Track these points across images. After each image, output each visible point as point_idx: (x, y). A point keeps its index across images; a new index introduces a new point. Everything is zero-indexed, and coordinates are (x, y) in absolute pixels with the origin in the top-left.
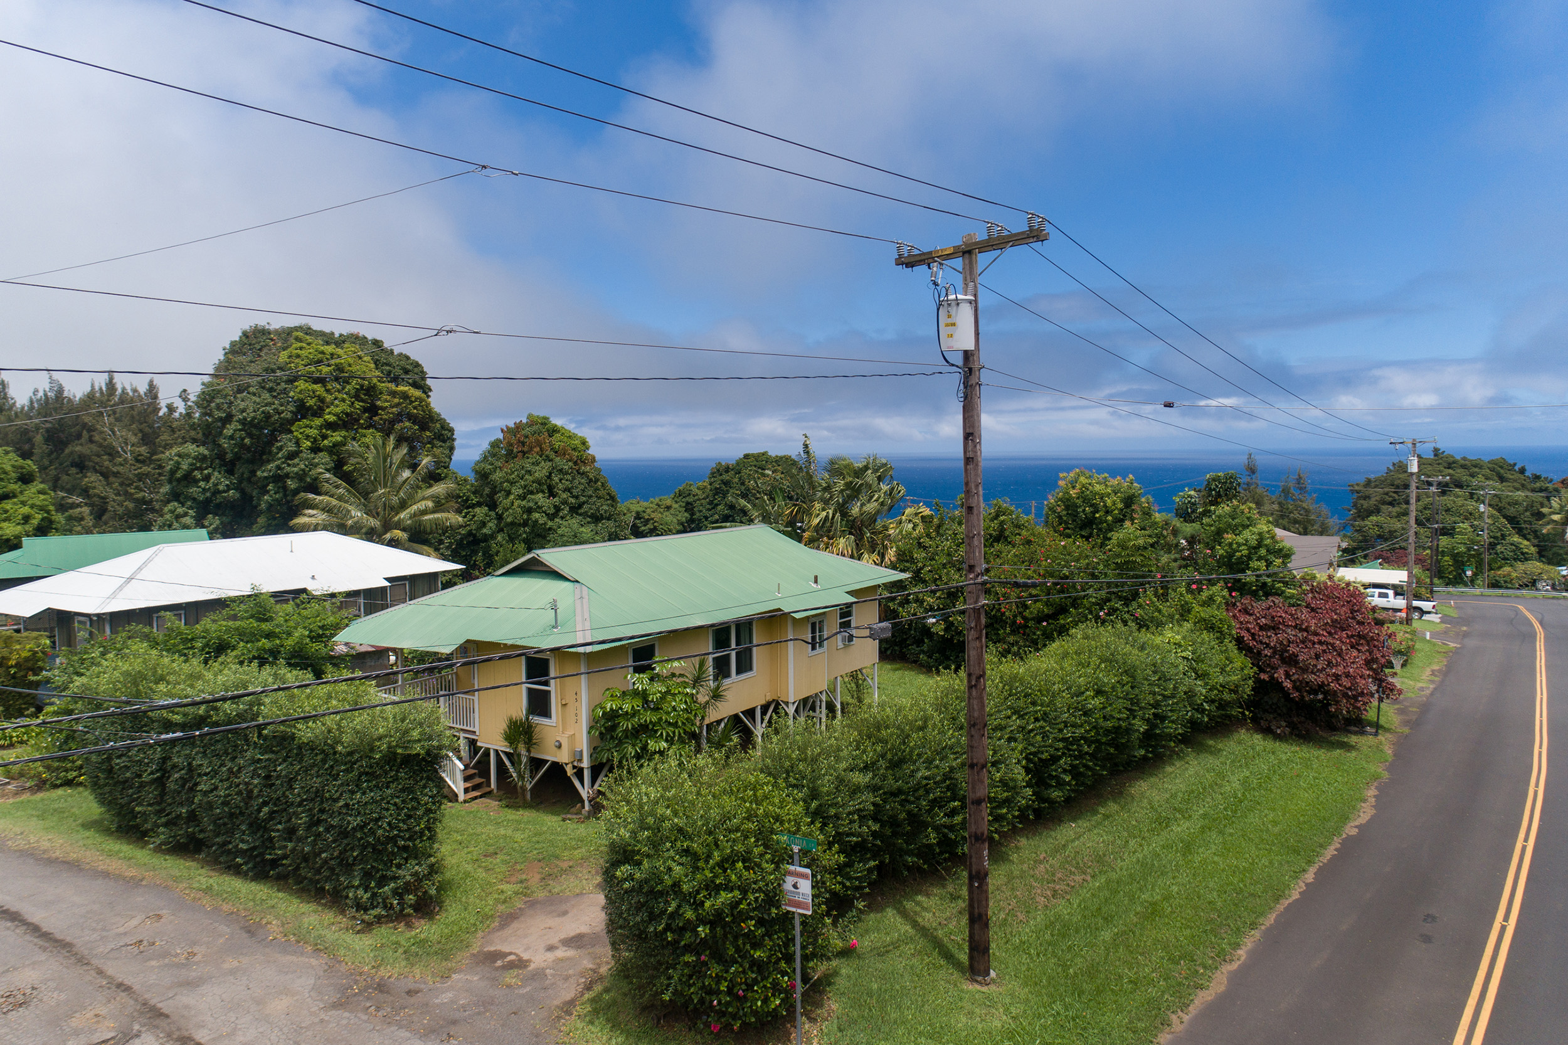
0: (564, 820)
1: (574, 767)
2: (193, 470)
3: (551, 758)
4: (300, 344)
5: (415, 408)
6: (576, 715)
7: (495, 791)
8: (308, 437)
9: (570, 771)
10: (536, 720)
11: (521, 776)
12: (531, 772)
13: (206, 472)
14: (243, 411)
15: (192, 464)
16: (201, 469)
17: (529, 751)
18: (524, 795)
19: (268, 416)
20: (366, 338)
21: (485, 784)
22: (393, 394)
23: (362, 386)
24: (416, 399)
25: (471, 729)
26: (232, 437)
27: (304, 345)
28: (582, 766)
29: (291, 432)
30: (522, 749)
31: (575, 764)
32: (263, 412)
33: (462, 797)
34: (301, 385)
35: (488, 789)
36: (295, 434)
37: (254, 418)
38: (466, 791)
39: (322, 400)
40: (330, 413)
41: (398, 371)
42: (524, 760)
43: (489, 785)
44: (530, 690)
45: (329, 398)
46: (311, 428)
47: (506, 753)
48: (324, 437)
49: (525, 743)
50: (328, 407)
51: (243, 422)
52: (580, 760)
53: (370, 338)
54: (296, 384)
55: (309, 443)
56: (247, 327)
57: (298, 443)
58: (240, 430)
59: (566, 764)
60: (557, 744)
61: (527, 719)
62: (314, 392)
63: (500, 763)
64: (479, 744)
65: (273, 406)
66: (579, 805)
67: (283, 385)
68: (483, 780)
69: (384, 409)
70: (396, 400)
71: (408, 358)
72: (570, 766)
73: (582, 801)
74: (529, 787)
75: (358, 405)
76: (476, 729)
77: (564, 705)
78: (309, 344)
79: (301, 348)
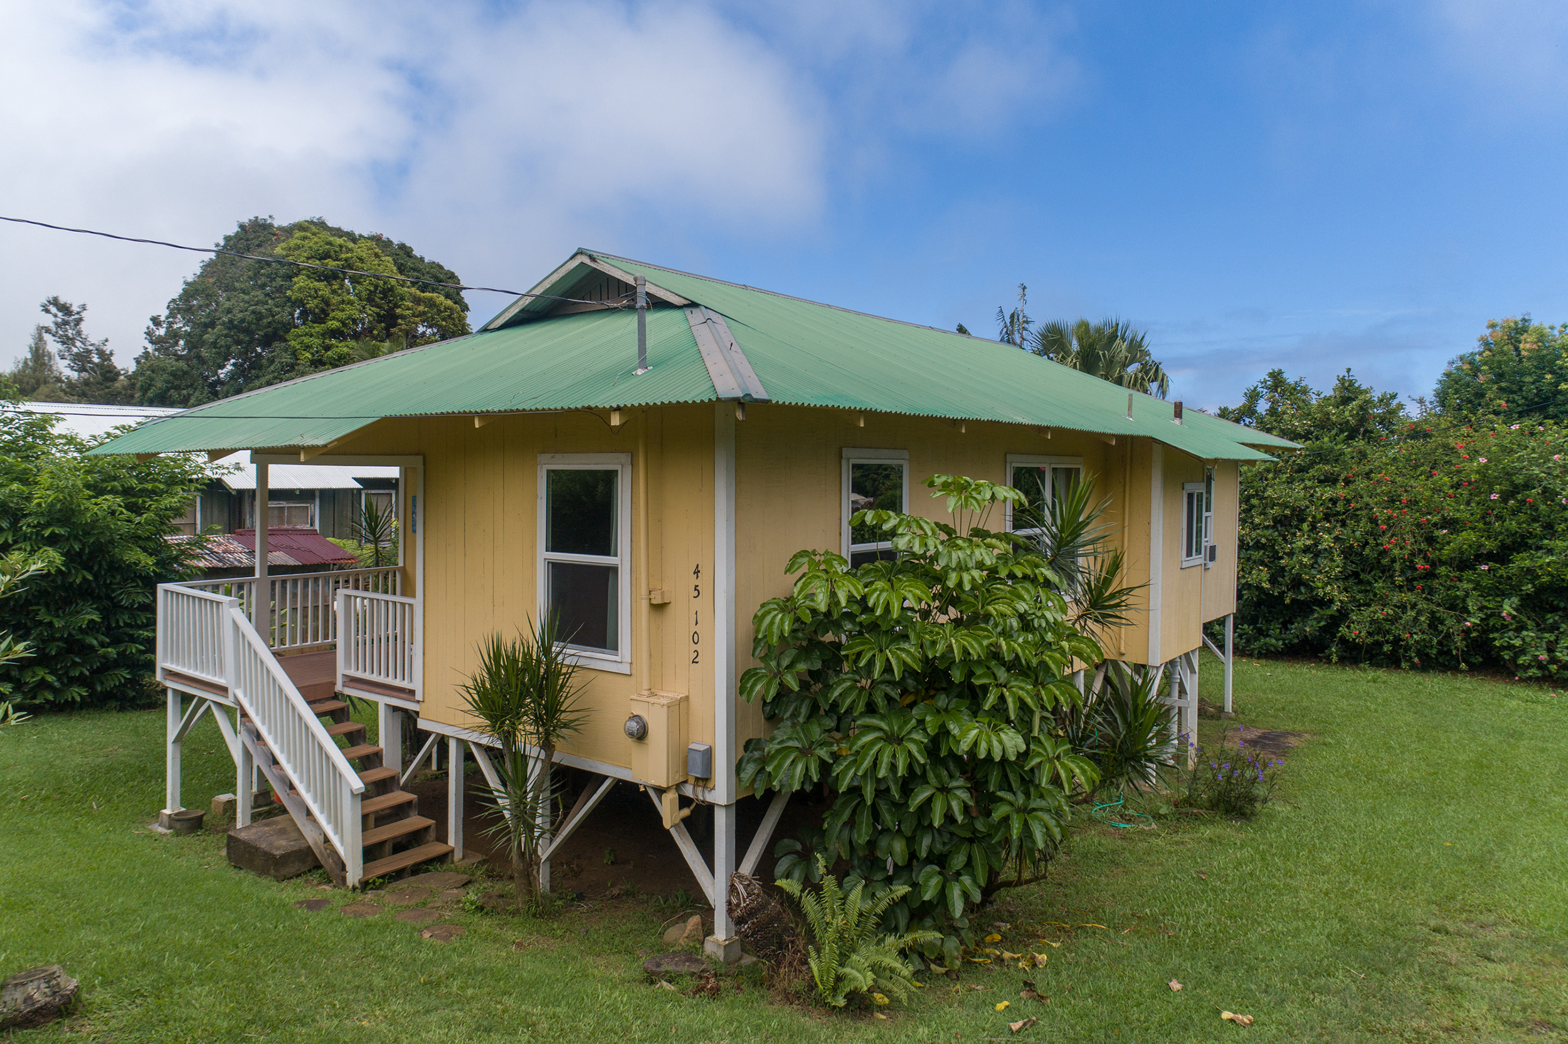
0: (651, 978)
1: (684, 802)
2: (168, 389)
3: (613, 770)
4: (303, 234)
5: (444, 319)
6: (695, 638)
7: (458, 855)
8: (307, 348)
9: (669, 812)
10: (571, 655)
11: (524, 816)
12: (554, 807)
13: (185, 392)
14: (229, 311)
15: (168, 382)
16: (177, 388)
17: (547, 745)
18: (528, 877)
19: (259, 317)
20: (391, 242)
21: (432, 834)
22: (417, 301)
23: (376, 287)
24: (446, 309)
25: (405, 684)
26: (214, 344)
27: (309, 235)
28: (710, 798)
29: (286, 341)
30: (528, 741)
31: (688, 791)
32: (253, 312)
33: (354, 873)
34: (300, 281)
35: (438, 849)
36: (293, 343)
37: (243, 321)
38: (370, 853)
39: (326, 302)
40: (334, 318)
41: (427, 279)
42: (534, 770)
43: (443, 838)
44: (558, 571)
45: (335, 299)
46: (311, 336)
47: (488, 750)
48: (328, 348)
49: (538, 720)
50: (333, 311)
51: (231, 325)
52: (705, 781)
53: (396, 241)
54: (295, 279)
55: (308, 355)
56: (245, 220)
57: (294, 354)
58: (226, 336)
59: (660, 791)
60: (634, 725)
61: (547, 650)
62: (316, 292)
63: (472, 776)
64: (422, 724)
65: (266, 307)
66: (695, 920)
67: (279, 282)
68: (431, 822)
69: (403, 317)
70: (421, 308)
71: (441, 267)
72: (671, 798)
73: (708, 911)
74: (545, 851)
75: (370, 309)
76: (417, 685)
77: (659, 608)
78: (314, 234)
79: (305, 238)
